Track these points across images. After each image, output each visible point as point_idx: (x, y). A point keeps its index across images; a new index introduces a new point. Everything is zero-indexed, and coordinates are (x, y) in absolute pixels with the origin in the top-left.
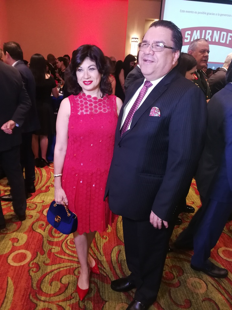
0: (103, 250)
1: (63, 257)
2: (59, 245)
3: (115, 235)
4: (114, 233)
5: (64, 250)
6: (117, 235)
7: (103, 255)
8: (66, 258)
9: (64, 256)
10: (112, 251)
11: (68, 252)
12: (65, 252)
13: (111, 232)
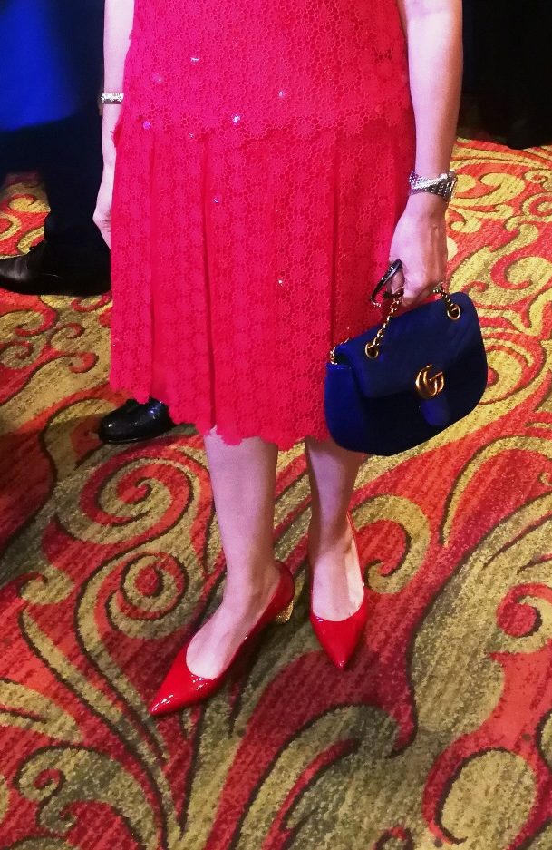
0: (262, 699)
1: (45, 646)
2: (83, 570)
3: (402, 626)
4: (405, 610)
5: (80, 610)
6: (412, 631)
7: (241, 733)
8: (56, 658)
9: (57, 643)
10: (308, 726)
11: (84, 631)
12: (75, 625)
13: (396, 597)
